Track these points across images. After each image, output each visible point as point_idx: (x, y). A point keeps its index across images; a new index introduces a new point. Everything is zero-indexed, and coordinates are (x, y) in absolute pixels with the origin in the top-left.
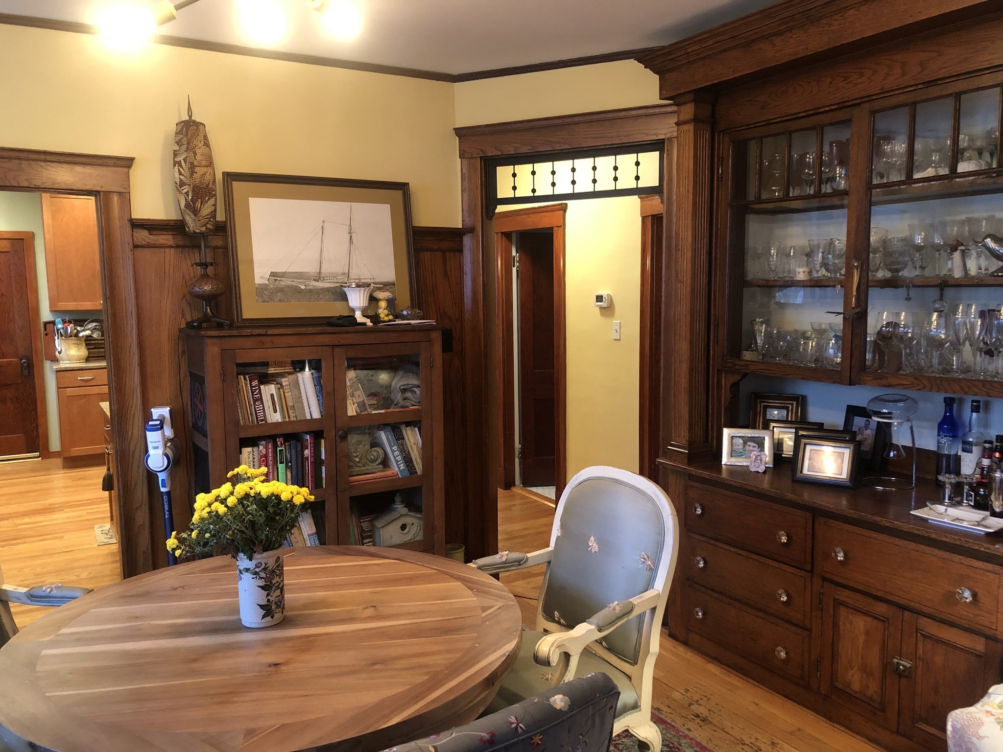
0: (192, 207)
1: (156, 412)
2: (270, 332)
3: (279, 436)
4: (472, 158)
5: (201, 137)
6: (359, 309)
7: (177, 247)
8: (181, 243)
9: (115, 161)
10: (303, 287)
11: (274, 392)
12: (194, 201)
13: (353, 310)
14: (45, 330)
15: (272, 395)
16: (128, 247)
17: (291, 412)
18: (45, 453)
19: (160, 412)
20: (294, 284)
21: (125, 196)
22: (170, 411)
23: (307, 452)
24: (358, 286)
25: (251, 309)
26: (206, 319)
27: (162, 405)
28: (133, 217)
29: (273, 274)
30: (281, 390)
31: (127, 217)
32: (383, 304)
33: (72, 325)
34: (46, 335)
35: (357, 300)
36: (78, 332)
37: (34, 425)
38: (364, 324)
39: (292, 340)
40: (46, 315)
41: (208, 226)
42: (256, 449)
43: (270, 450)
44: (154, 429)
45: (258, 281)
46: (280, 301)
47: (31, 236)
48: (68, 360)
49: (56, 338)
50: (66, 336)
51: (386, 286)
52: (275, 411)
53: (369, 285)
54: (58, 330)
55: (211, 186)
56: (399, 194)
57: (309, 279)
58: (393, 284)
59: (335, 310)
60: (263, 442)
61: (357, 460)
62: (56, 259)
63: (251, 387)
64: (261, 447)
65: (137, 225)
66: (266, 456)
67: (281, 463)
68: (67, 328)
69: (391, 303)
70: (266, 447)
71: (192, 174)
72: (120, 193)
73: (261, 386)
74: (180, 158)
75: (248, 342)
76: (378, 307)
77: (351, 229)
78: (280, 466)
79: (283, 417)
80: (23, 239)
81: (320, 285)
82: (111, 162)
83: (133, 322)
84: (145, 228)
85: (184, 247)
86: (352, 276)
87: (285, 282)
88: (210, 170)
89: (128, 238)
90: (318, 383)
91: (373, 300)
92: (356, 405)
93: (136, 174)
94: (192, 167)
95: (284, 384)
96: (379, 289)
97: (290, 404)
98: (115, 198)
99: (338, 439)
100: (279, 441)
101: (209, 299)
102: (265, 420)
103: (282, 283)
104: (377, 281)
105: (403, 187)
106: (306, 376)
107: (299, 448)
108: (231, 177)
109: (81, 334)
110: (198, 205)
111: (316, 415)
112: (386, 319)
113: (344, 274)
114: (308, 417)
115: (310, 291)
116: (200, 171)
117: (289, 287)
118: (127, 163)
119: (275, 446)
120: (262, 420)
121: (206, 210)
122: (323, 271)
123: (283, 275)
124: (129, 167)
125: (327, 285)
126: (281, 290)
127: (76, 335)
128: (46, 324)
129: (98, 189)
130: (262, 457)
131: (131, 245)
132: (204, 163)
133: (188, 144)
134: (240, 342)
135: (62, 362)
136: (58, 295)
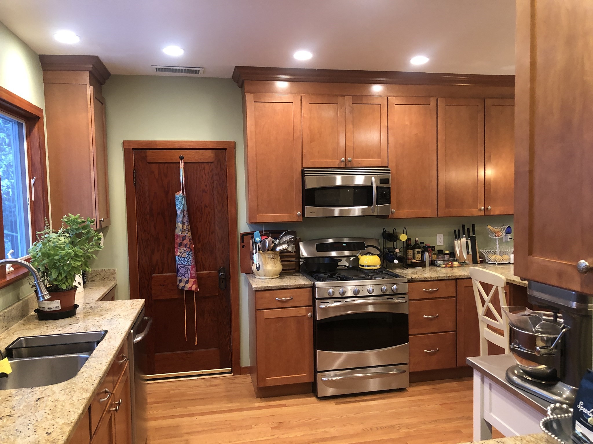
14: (242, 241)
18: (238, 370)
33: (270, 238)
34: (243, 246)
36: (276, 246)
37: (228, 338)
40: (243, 226)
47: (233, 146)
48: (264, 276)
49: (254, 251)
50: (263, 249)
54: (256, 243)
62: (257, 168)
68: (265, 242)
80: (225, 149)
109: (279, 248)
127: (273, 249)
128: (243, 235)
135: (258, 277)
136: (258, 205)
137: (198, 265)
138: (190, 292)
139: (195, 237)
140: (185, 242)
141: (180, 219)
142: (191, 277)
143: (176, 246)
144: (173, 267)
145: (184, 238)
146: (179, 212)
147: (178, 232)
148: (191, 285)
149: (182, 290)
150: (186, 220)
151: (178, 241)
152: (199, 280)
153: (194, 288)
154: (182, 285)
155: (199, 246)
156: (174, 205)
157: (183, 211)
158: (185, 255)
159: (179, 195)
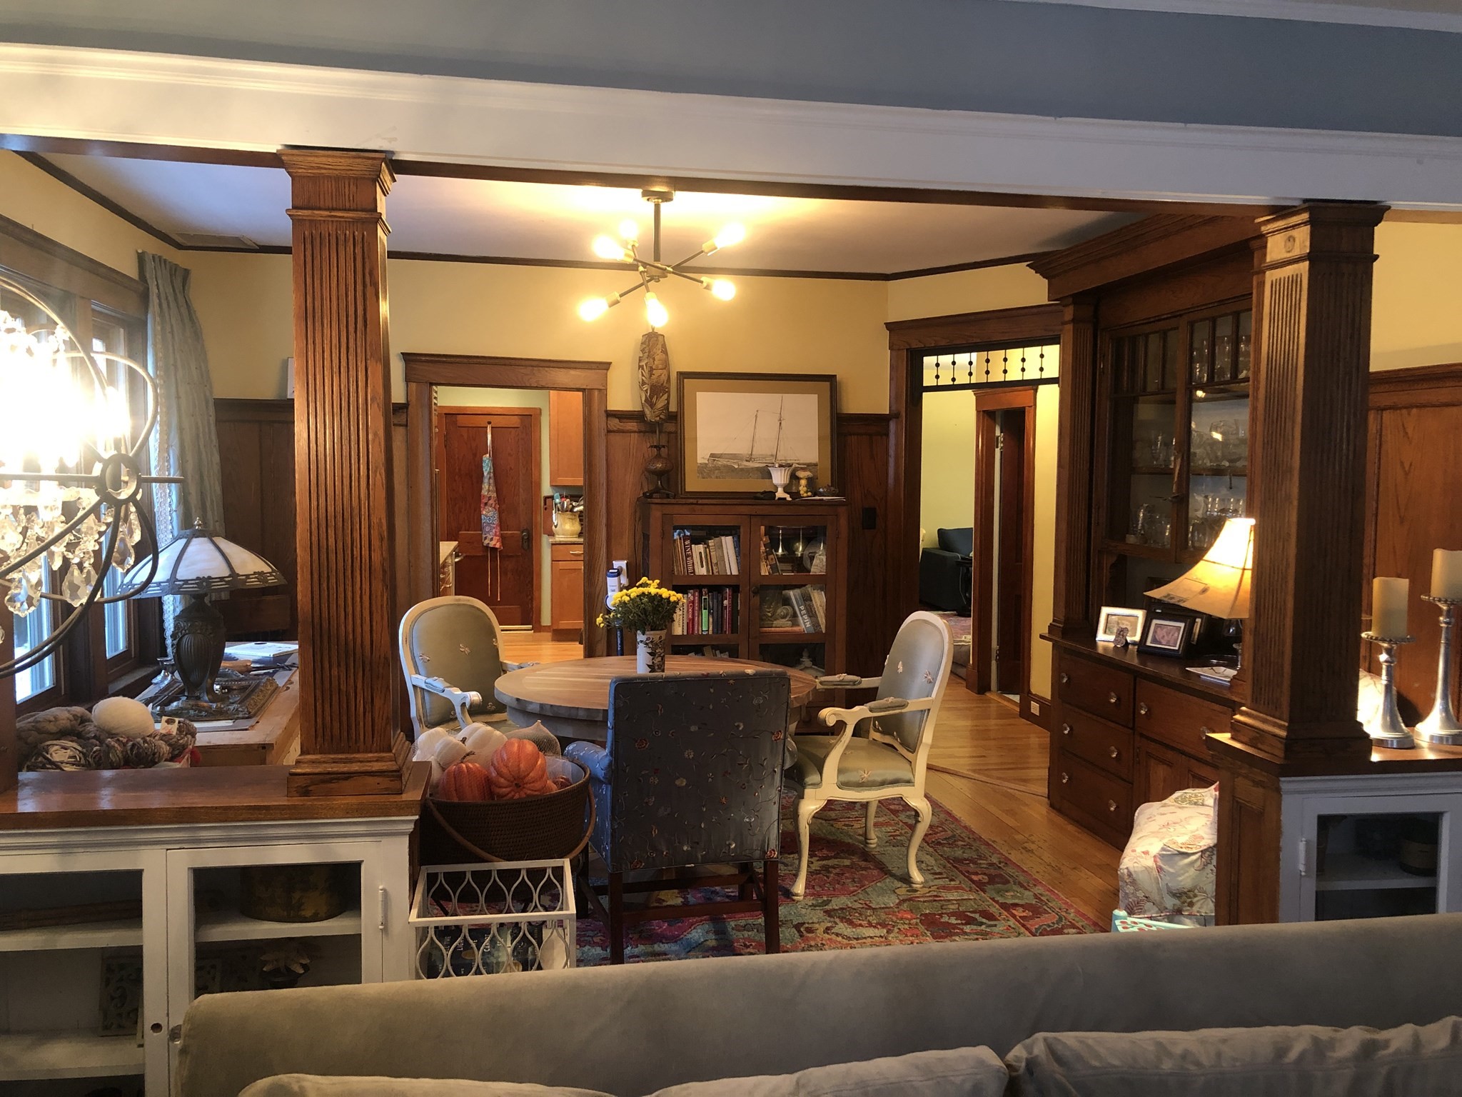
0: (649, 402)
1: (616, 564)
2: (700, 501)
3: (704, 586)
4: (899, 350)
5: (660, 346)
6: (781, 485)
7: (640, 432)
8: (643, 430)
9: (598, 365)
10: (736, 467)
11: (702, 551)
12: (651, 397)
13: (776, 487)
14: (545, 504)
15: (700, 553)
16: (603, 432)
17: (714, 568)
18: (538, 628)
19: (620, 564)
20: (729, 464)
21: (603, 392)
22: (627, 564)
23: (726, 602)
24: (781, 466)
25: (693, 483)
26: (657, 491)
27: (622, 559)
28: (608, 409)
29: (712, 455)
30: (708, 550)
31: (604, 409)
32: (803, 482)
33: (568, 500)
34: (546, 509)
35: (779, 478)
36: (574, 507)
37: (530, 597)
38: (785, 499)
39: (718, 509)
40: (546, 490)
41: (661, 416)
42: (685, 596)
43: (697, 598)
44: (613, 575)
45: (700, 461)
46: (717, 477)
47: (538, 412)
48: (563, 535)
49: (554, 511)
50: (562, 510)
51: (809, 466)
52: (702, 567)
53: (790, 466)
54: (556, 504)
55: (665, 384)
56: (828, 384)
57: (742, 460)
58: (816, 465)
59: (758, 486)
60: (692, 591)
61: (770, 614)
62: (558, 435)
63: (685, 545)
64: (690, 595)
65: (611, 415)
66: (693, 602)
67: (705, 609)
68: (564, 503)
69: (811, 482)
70: (694, 595)
71: (651, 376)
72: (600, 390)
73: (693, 546)
74: (643, 363)
75: (684, 509)
76: (799, 485)
77: (781, 417)
78: (704, 611)
79: (708, 571)
80: (531, 415)
81: (751, 465)
82: (594, 366)
83: (603, 492)
84: (616, 418)
85: (645, 432)
86: (779, 458)
87: (721, 462)
88: (665, 372)
89: (603, 425)
90: (737, 545)
91: (794, 478)
92: (769, 567)
93: (613, 375)
94: (651, 370)
95: (710, 544)
96: (803, 469)
97: (714, 561)
98: (596, 393)
99: (752, 594)
100: (705, 591)
101: (659, 474)
102: (694, 572)
103: (720, 463)
104: (801, 462)
105: (831, 379)
106: (728, 542)
107: (720, 599)
108: (683, 376)
109: (576, 510)
110: (654, 400)
111: (735, 572)
112: (805, 495)
113: (772, 455)
114: (729, 573)
115: (742, 470)
116: (657, 373)
117: (725, 466)
118: (606, 366)
119: (701, 595)
120: (691, 573)
121: (661, 403)
122: (753, 453)
123: (720, 456)
124: (608, 370)
125: (757, 465)
126: (718, 469)
127: (571, 510)
128: (546, 498)
129: (584, 387)
130: (690, 602)
131: (606, 431)
132: (660, 366)
133: (649, 352)
134: (677, 509)
135: (557, 536)
136: (558, 470)
137: (503, 525)
138: (494, 549)
139: (500, 499)
140: (490, 502)
141: (486, 480)
142: (496, 535)
143: (482, 505)
144: (479, 526)
145: (490, 498)
146: (485, 474)
147: (484, 492)
148: (495, 543)
149: (487, 547)
150: (492, 481)
151: (485, 501)
152: (503, 538)
153: (498, 546)
154: (486, 542)
155: (504, 506)
156: (482, 467)
157: (489, 473)
158: (491, 514)
159: (486, 457)
